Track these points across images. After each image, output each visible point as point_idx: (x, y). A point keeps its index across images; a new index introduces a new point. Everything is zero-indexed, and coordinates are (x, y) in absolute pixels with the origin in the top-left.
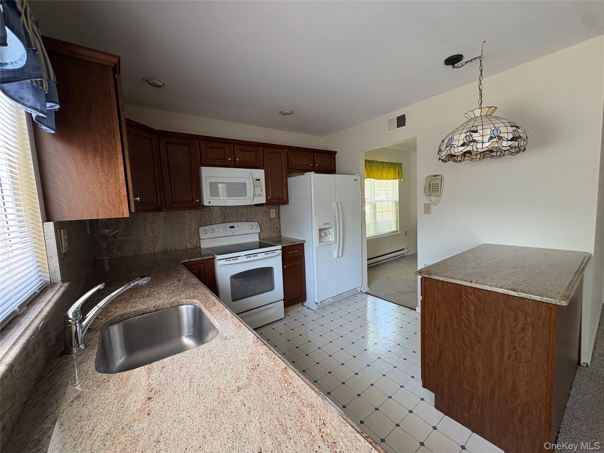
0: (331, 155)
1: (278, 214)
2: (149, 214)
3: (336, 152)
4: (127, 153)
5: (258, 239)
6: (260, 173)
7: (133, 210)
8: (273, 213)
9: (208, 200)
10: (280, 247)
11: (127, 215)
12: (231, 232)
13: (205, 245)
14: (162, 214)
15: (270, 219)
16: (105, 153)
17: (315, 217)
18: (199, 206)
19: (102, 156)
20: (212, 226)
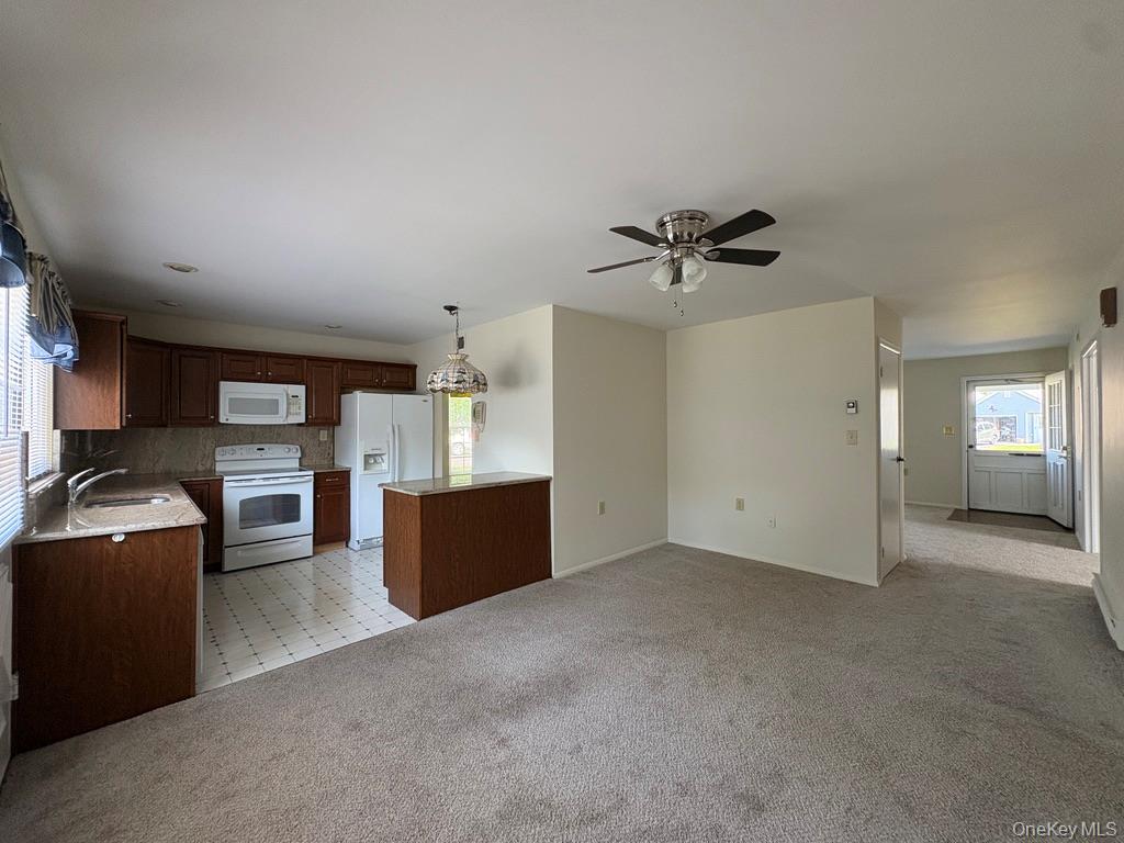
0: (410, 369)
1: (332, 437)
2: (153, 430)
3: (416, 366)
4: (124, 381)
5: (298, 465)
6: (300, 390)
7: (124, 424)
8: (324, 435)
9: (225, 416)
10: (312, 473)
11: (118, 428)
12: (258, 455)
13: (219, 468)
14: (169, 430)
15: (320, 443)
16: (106, 383)
17: (361, 440)
18: (215, 423)
19: (103, 383)
20: (234, 447)
